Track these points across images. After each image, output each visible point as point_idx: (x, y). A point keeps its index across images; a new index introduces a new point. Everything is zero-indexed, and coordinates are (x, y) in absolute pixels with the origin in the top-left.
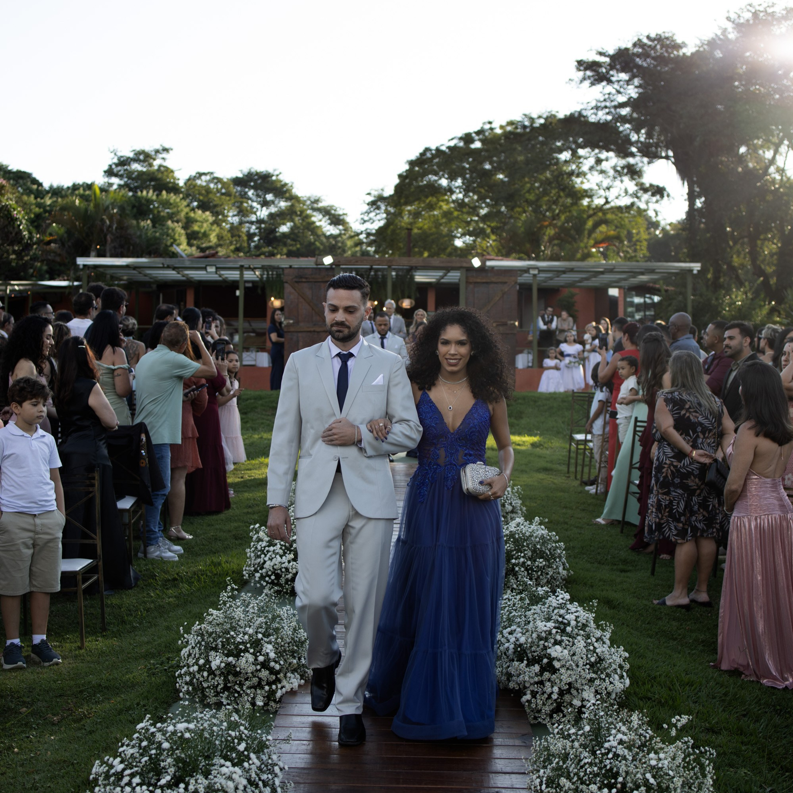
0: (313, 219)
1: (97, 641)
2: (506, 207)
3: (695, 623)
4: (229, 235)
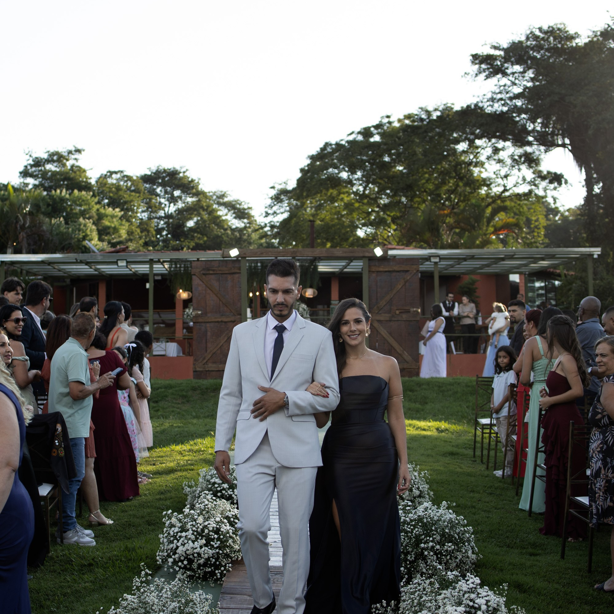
0: (220, 213)
2: (407, 197)
3: (608, 607)
4: (139, 230)
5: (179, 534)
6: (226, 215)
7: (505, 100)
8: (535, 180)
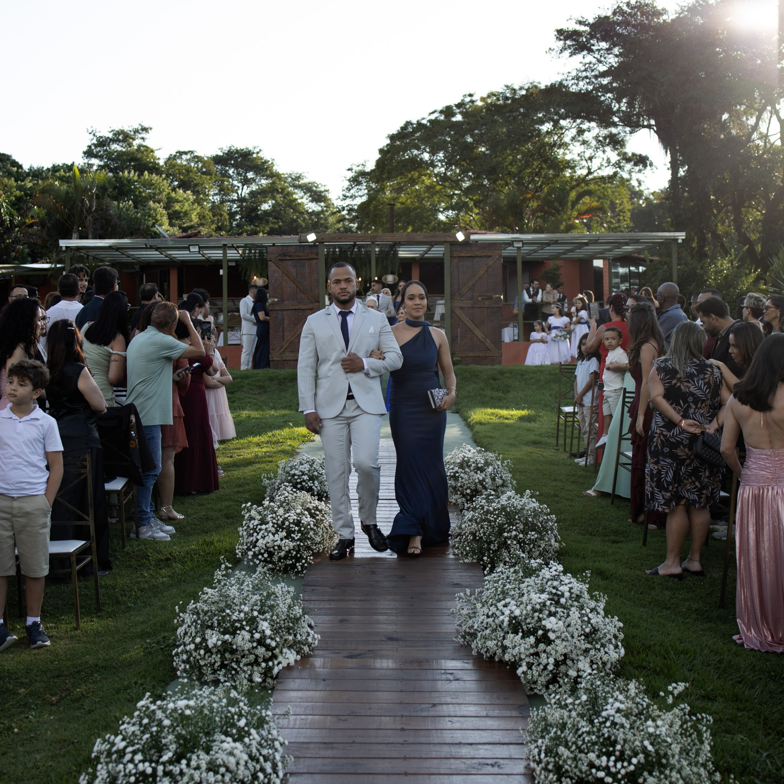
0: (294, 196)
1: (92, 621)
2: (489, 180)
3: (688, 592)
4: (211, 214)
5: (259, 527)
6: (302, 198)
7: (590, 79)
8: (620, 162)
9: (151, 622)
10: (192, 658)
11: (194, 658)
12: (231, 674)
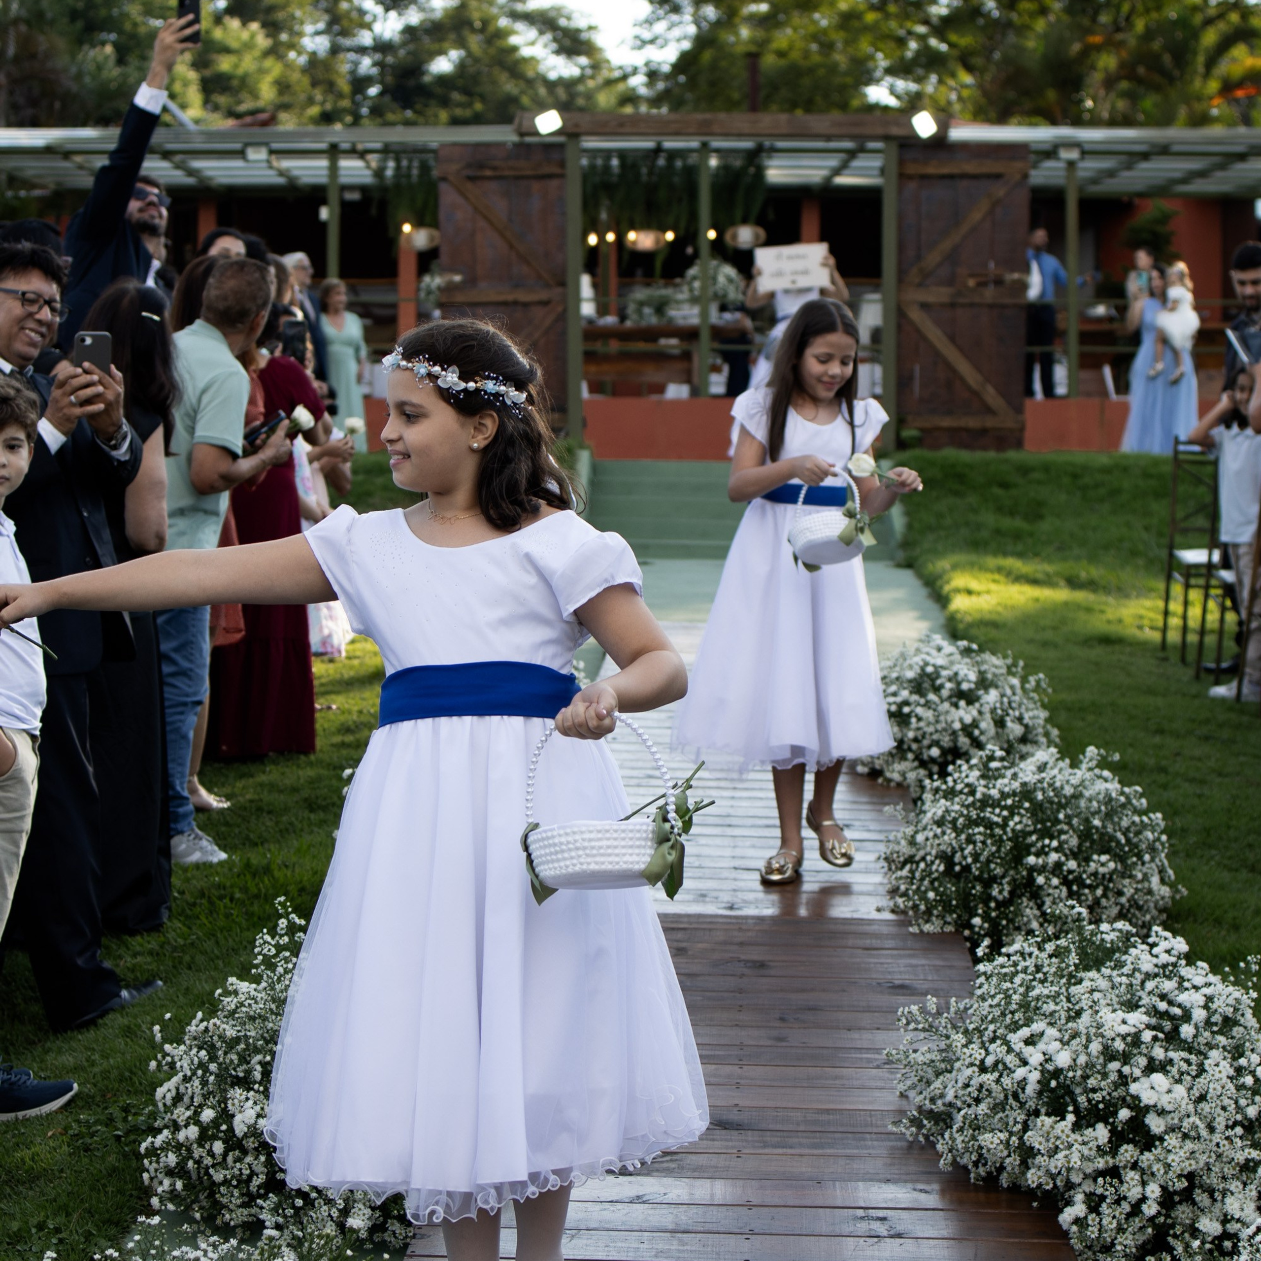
6: (533, 43)
9: (96, 1070)
10: (190, 1164)
11: (198, 1162)
12: (293, 1207)
